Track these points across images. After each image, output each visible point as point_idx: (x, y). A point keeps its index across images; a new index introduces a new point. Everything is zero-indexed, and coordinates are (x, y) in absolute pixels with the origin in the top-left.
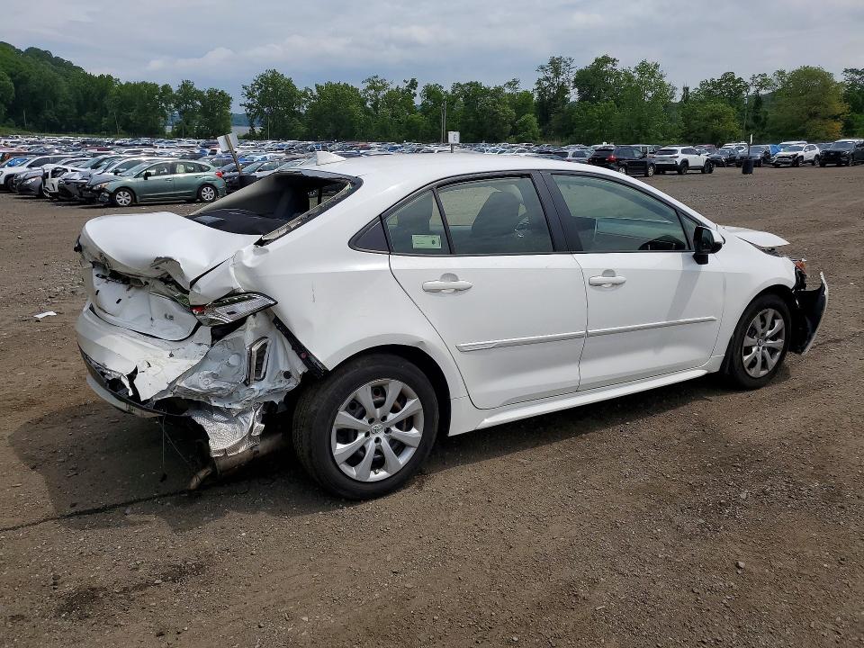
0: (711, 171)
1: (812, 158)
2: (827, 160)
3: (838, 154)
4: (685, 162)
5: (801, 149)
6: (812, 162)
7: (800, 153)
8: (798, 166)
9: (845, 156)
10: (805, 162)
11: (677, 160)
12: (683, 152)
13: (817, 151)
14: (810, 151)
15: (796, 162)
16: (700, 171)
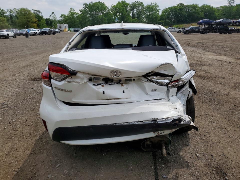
0: (16, 37)
1: (39, 33)
2: (43, 33)
3: (45, 32)
4: (8, 34)
5: (35, 30)
6: (39, 34)
7: (36, 32)
8: (36, 35)
9: (47, 32)
10: (37, 34)
11: (5, 34)
12: (6, 31)
13: (39, 31)
14: (38, 31)
15: (35, 34)
16: (13, 37)
